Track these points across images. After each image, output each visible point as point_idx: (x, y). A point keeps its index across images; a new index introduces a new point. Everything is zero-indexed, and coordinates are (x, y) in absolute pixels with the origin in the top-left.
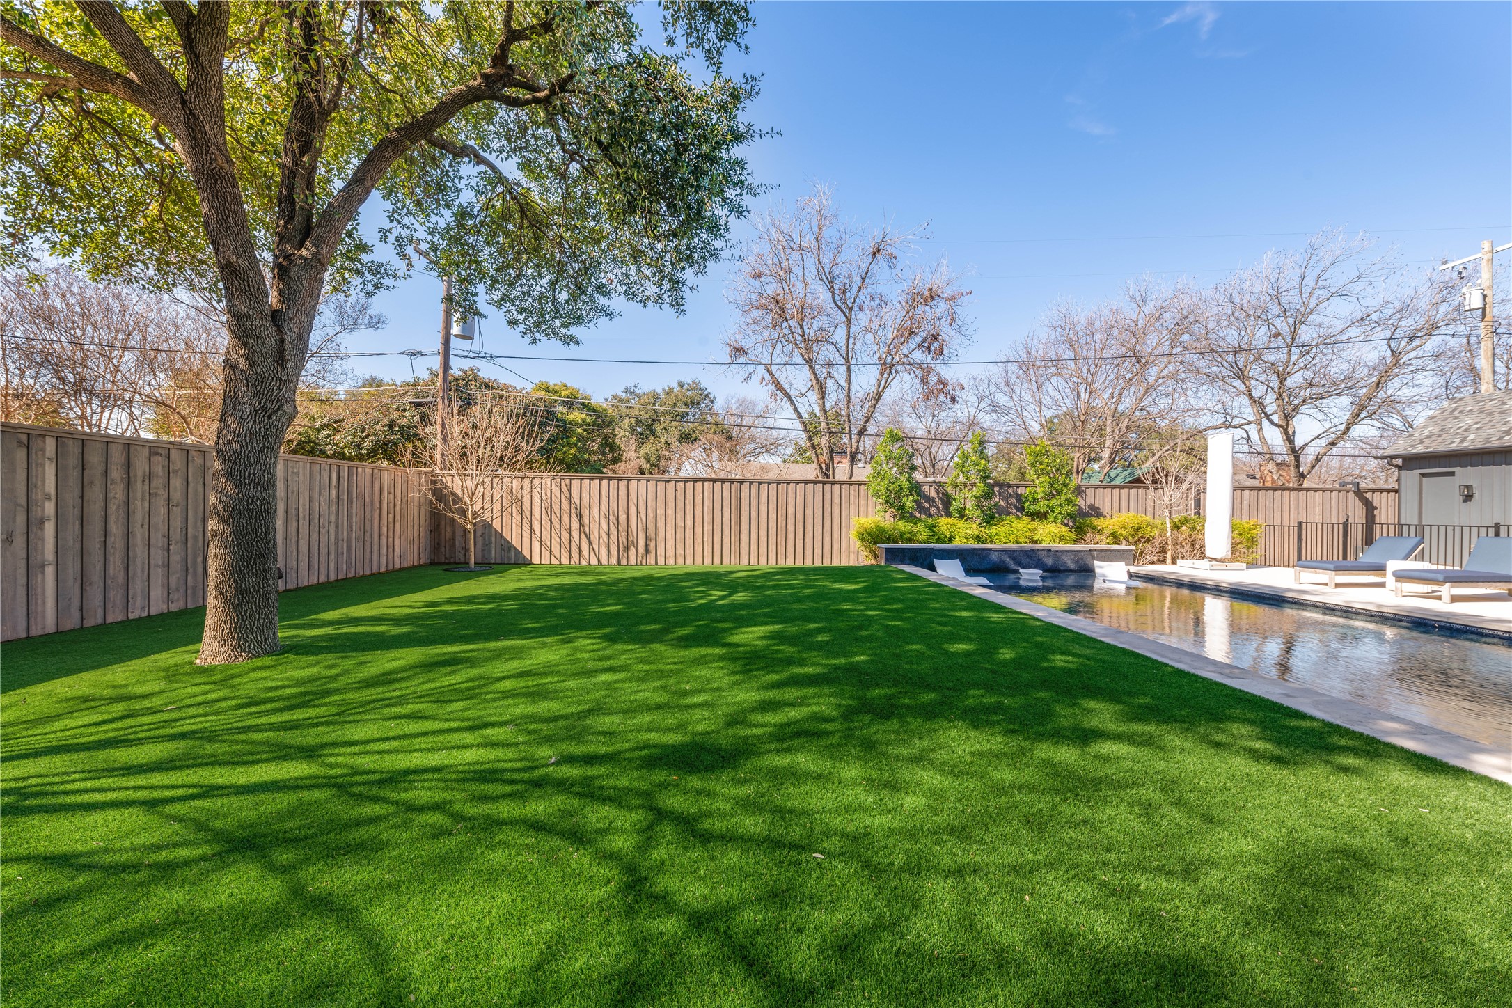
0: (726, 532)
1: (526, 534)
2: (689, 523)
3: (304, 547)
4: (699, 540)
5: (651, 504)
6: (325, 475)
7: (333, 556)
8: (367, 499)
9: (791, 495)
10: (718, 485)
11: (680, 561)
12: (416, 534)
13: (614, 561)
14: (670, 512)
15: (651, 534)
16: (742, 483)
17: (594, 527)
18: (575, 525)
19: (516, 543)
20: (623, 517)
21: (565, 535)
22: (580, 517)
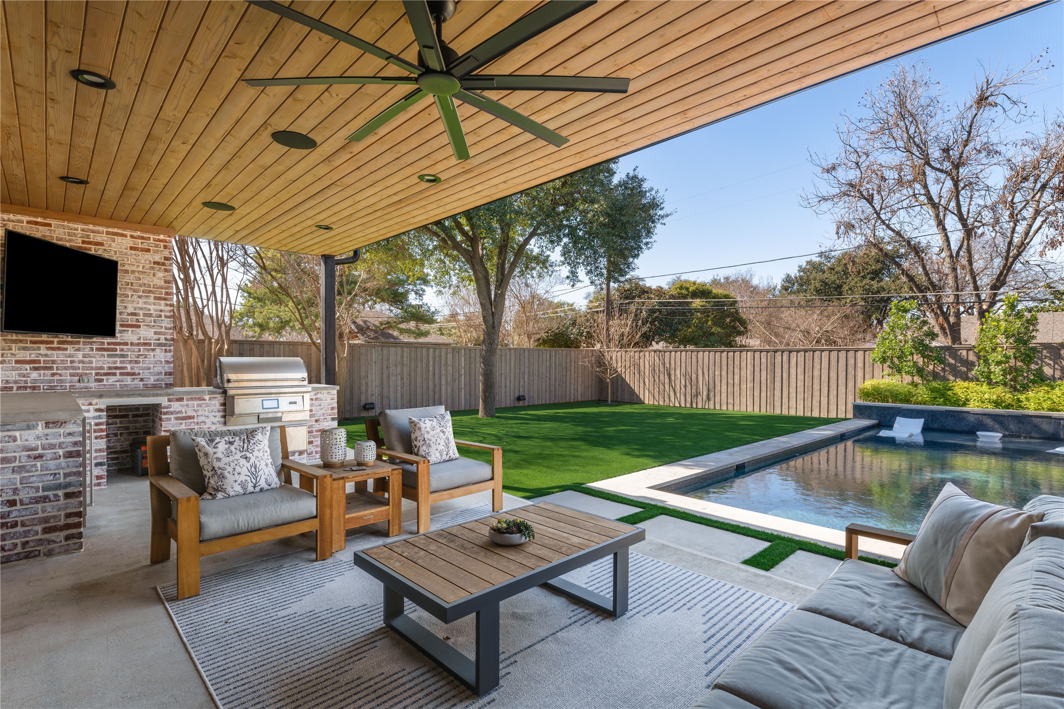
0: (764, 389)
1: (642, 385)
2: (737, 381)
3: (536, 388)
4: (743, 394)
5: (711, 367)
6: (545, 355)
7: (548, 392)
8: (564, 366)
9: (817, 360)
10: (757, 354)
11: (730, 407)
12: (590, 384)
13: (688, 405)
14: (724, 373)
15: (711, 387)
16: (775, 352)
17: (678, 382)
18: (667, 381)
19: (636, 391)
20: (694, 376)
21: (662, 387)
22: (669, 375)
